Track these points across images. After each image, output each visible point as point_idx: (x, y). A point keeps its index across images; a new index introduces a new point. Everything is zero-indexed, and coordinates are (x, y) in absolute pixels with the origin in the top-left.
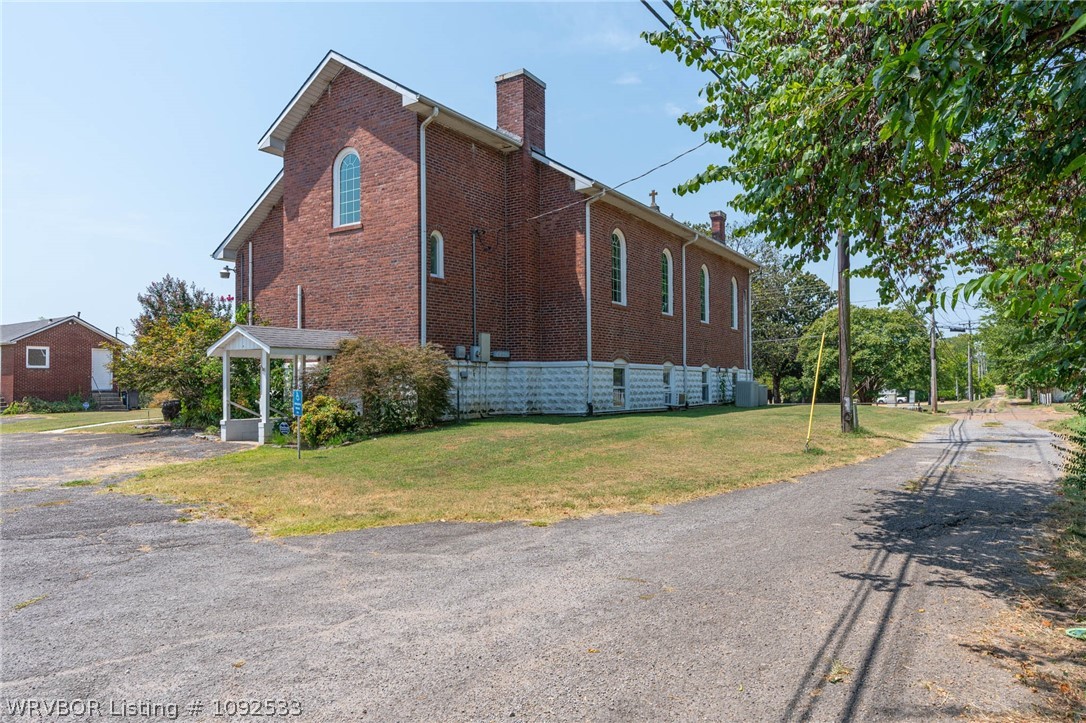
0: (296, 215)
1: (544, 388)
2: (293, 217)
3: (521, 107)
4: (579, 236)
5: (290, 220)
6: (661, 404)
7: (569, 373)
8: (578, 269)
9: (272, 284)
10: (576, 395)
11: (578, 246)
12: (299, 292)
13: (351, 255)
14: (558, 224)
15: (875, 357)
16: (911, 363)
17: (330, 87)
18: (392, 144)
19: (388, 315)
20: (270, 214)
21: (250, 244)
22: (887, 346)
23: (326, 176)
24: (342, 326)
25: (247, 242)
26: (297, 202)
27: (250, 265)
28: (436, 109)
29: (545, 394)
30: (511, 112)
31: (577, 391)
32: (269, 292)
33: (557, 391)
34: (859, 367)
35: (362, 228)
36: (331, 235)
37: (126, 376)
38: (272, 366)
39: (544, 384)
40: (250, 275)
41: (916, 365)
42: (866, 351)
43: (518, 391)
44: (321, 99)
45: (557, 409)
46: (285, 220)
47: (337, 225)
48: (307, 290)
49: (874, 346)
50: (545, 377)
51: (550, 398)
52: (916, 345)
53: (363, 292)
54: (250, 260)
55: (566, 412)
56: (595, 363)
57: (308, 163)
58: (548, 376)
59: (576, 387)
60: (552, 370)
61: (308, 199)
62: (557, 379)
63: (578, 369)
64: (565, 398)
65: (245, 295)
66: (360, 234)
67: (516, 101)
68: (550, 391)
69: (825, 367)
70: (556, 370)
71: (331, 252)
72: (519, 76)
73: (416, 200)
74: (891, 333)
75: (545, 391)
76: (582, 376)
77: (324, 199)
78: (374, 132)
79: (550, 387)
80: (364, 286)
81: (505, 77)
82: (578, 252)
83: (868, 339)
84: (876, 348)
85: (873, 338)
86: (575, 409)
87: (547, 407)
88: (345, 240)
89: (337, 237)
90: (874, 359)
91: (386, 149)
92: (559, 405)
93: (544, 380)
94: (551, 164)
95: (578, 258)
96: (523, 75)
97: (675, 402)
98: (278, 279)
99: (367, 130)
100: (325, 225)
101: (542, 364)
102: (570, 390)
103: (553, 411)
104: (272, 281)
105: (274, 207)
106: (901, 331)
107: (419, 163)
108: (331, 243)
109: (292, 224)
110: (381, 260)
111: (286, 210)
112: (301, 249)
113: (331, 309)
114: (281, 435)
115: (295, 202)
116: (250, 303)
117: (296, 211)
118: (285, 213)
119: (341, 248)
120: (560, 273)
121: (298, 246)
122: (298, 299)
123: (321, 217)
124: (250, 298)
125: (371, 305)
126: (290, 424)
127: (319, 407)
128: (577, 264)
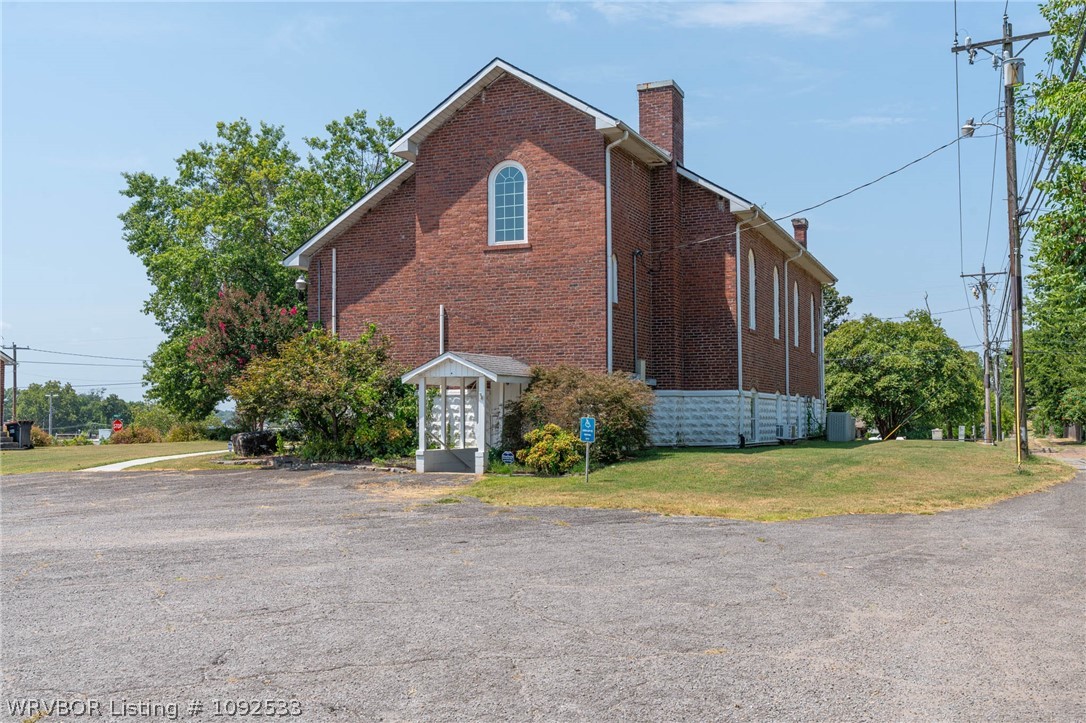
0: (436, 226)
1: (688, 418)
2: (431, 227)
3: (670, 120)
4: (728, 258)
5: (425, 231)
6: (773, 438)
7: (717, 403)
8: (727, 294)
9: (368, 299)
10: (725, 426)
11: (728, 269)
12: (441, 313)
13: (513, 276)
15: (904, 385)
16: (946, 392)
17: (484, 93)
18: (570, 163)
19: (565, 341)
21: (334, 250)
22: (918, 370)
23: (477, 189)
24: (502, 351)
25: (327, 247)
26: (436, 212)
27: (334, 275)
28: (627, 133)
29: (688, 425)
30: (657, 124)
31: (727, 422)
32: (362, 307)
33: (704, 421)
34: (884, 397)
35: (530, 248)
36: (486, 252)
39: (687, 414)
41: (952, 395)
42: (894, 376)
43: (666, 422)
44: (470, 106)
45: (704, 440)
46: (419, 231)
47: (492, 242)
48: (452, 311)
49: (902, 370)
50: (688, 406)
51: (694, 429)
52: (953, 370)
53: (531, 316)
54: (334, 269)
55: (714, 444)
56: (745, 392)
57: (453, 171)
58: (691, 406)
59: (726, 417)
60: (697, 399)
61: (453, 210)
62: (703, 409)
63: (729, 399)
64: (714, 429)
65: (324, 309)
66: (527, 254)
67: (663, 113)
68: (694, 422)
69: (842, 396)
70: (702, 399)
71: (488, 270)
72: (668, 87)
73: (604, 223)
74: (922, 354)
75: (688, 421)
76: (733, 406)
77: (478, 214)
78: (546, 147)
79: (695, 417)
80: (533, 310)
81: (650, 87)
82: (727, 275)
83: (895, 361)
84: (905, 373)
85: (902, 360)
86: (725, 441)
87: (691, 438)
88: (501, 259)
89: (496, 256)
90: (904, 386)
91: (562, 167)
92: (707, 437)
93: (687, 410)
94: (701, 182)
95: (727, 282)
96: (672, 87)
97: (786, 436)
98: (377, 293)
99: (538, 144)
100: (477, 241)
101: (685, 393)
102: (719, 421)
103: (698, 443)
104: (367, 295)
105: (370, 210)
106: (935, 352)
107: (605, 185)
108: (487, 261)
109: (428, 237)
110: (556, 283)
111: (420, 220)
112: (442, 265)
113: (486, 332)
114: (503, 464)
115: (433, 213)
116: (334, 319)
117: (434, 222)
118: (418, 224)
119: (501, 267)
120: (706, 296)
121: (438, 260)
122: (439, 320)
123: (471, 232)
124: (333, 314)
125: (542, 330)
126: (515, 453)
127: (553, 435)
128: (726, 288)
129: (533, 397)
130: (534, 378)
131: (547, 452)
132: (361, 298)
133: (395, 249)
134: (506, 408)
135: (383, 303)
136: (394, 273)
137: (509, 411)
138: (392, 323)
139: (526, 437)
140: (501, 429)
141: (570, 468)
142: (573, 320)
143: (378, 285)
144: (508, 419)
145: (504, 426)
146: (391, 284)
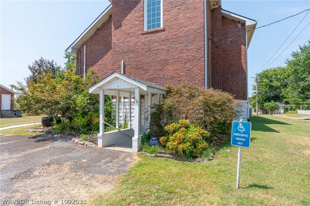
0: (120, 26)
2: (118, 26)
4: (243, 46)
5: (116, 29)
8: (242, 61)
9: (97, 64)
11: (243, 51)
12: (122, 64)
13: (156, 44)
14: (231, 42)
19: (182, 74)
20: (96, 32)
21: (85, 46)
25: (83, 45)
26: (121, 20)
27: (85, 55)
31: (242, 113)
32: (95, 67)
35: (164, 30)
36: (143, 34)
37: (26, 105)
38: (105, 101)
40: (85, 60)
46: (113, 29)
47: (146, 29)
48: (127, 63)
53: (165, 63)
54: (85, 53)
65: (82, 69)
66: (162, 33)
71: (143, 43)
76: (245, 107)
80: (165, 60)
82: (242, 53)
88: (150, 37)
89: (147, 36)
95: (242, 56)
98: (100, 61)
100: (139, 30)
104: (97, 62)
105: (98, 29)
108: (143, 39)
109: (117, 31)
110: (177, 46)
111: (114, 24)
112: (123, 42)
113: (142, 72)
114: (151, 146)
115: (119, 20)
116: (85, 72)
117: (119, 24)
118: (113, 25)
119: (150, 41)
120: (233, 62)
121: (121, 41)
122: (121, 67)
123: (136, 25)
124: (85, 70)
125: (170, 69)
126: (158, 139)
127: (186, 128)
128: (242, 59)
129: (169, 102)
130: (168, 91)
131: (183, 141)
132: (95, 64)
133: (107, 43)
134: (153, 108)
135: (102, 65)
136: (107, 53)
137: (154, 110)
138: (106, 73)
139: (166, 128)
140: (149, 121)
141: (201, 153)
142: (186, 63)
143: (101, 58)
144: (153, 115)
145: (151, 119)
146: (106, 57)
